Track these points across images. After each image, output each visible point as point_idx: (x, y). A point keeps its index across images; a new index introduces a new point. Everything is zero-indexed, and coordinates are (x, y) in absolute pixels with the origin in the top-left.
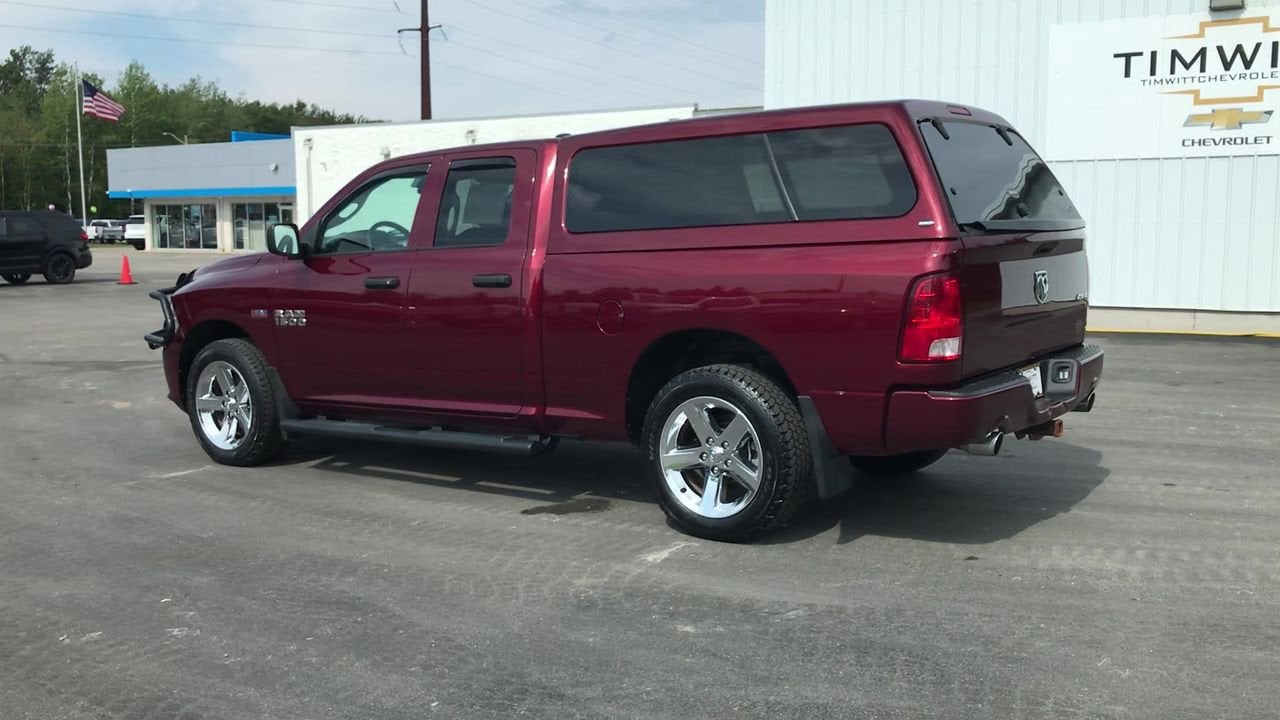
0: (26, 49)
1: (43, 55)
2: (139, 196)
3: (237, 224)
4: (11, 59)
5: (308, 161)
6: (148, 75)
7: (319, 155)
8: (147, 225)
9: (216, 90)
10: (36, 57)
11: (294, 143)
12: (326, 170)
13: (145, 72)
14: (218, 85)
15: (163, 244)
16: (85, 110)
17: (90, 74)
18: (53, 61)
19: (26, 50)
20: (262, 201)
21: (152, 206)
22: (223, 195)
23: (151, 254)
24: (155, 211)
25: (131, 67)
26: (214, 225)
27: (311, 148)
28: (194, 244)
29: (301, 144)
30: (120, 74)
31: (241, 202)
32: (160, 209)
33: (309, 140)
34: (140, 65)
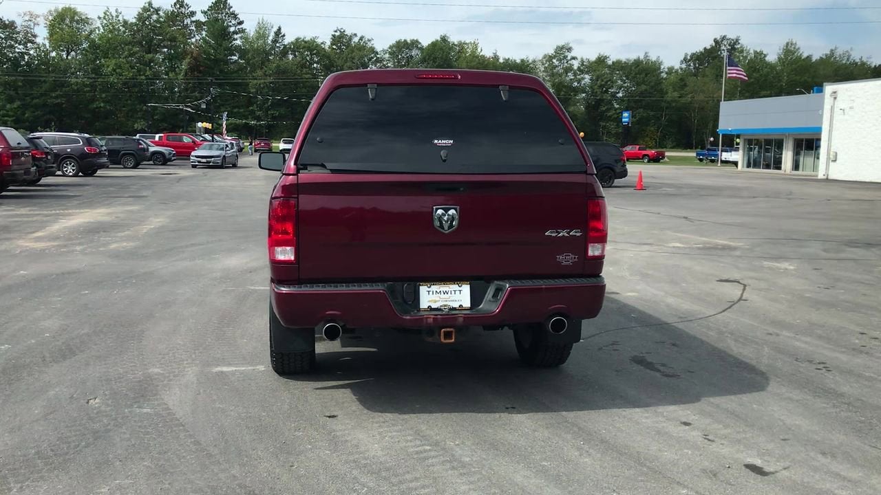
0: (725, 36)
1: (733, 40)
2: (739, 133)
3: (797, 154)
4: (714, 44)
5: (832, 108)
6: (799, 48)
7: (840, 104)
8: (741, 152)
9: (849, 56)
10: (729, 42)
11: (824, 95)
12: (844, 114)
13: (797, 47)
14: (851, 53)
15: (749, 166)
16: (728, 75)
17: (758, 51)
18: (739, 43)
19: (724, 38)
20: (804, 137)
21: (745, 140)
22: (787, 132)
23: (742, 172)
24: (746, 144)
25: (787, 44)
26: (781, 154)
27: (835, 98)
28: (768, 167)
29: (829, 95)
30: (780, 49)
31: (771, 137)
32: (749, 142)
33: (835, 92)
34: (794, 42)
